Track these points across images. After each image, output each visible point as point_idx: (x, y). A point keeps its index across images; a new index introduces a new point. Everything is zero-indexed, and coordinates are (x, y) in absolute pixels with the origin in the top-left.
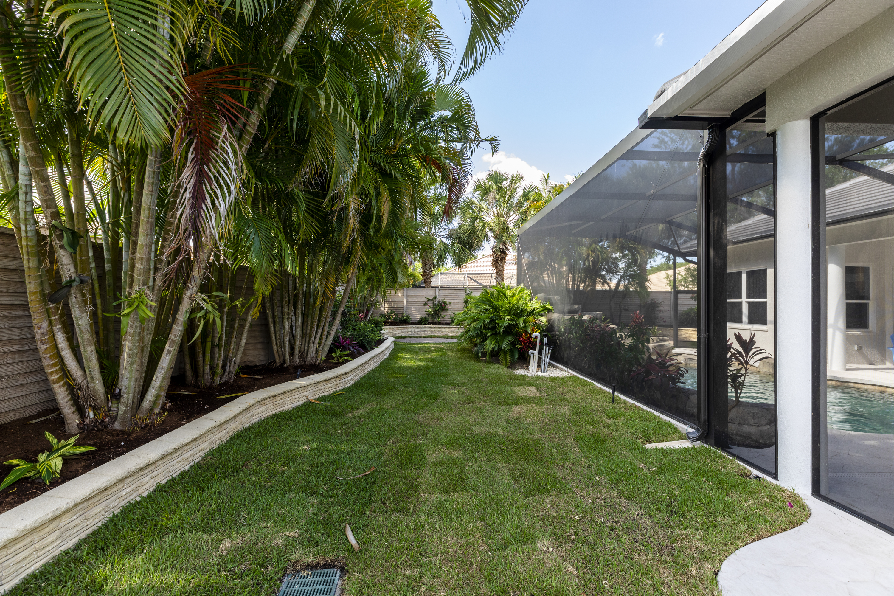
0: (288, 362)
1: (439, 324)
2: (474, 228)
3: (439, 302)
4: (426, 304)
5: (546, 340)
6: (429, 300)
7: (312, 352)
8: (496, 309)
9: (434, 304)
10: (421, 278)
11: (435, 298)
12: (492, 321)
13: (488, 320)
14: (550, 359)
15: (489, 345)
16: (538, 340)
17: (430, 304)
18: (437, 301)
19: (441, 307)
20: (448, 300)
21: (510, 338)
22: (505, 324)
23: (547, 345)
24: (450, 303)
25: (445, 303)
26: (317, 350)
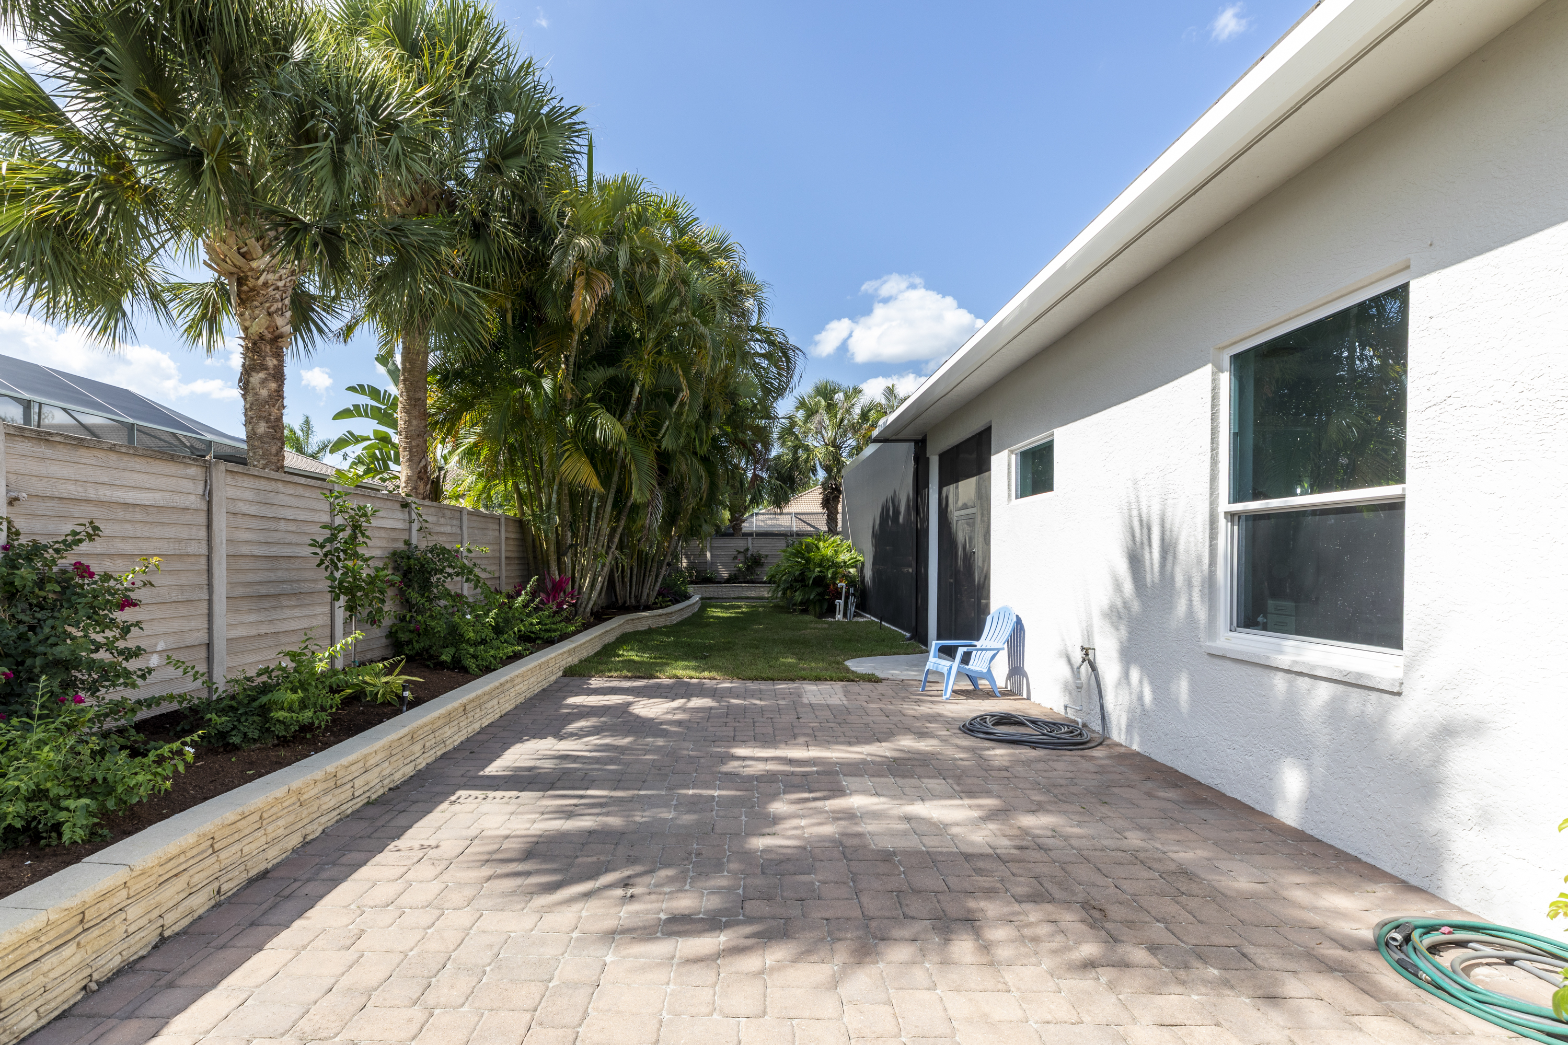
0: (628, 603)
1: (753, 582)
2: (796, 459)
3: (752, 555)
4: (735, 558)
5: (852, 590)
6: (739, 552)
7: (644, 597)
8: (808, 560)
9: (746, 558)
10: (728, 523)
11: (747, 550)
12: (802, 573)
13: (797, 573)
14: (856, 608)
15: (798, 596)
16: (844, 590)
17: (741, 557)
18: (750, 553)
19: (755, 562)
20: (763, 552)
21: (819, 590)
22: (814, 576)
23: (853, 594)
24: (767, 556)
25: (760, 556)
26: (648, 595)
